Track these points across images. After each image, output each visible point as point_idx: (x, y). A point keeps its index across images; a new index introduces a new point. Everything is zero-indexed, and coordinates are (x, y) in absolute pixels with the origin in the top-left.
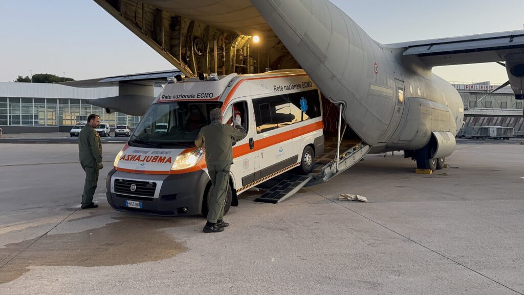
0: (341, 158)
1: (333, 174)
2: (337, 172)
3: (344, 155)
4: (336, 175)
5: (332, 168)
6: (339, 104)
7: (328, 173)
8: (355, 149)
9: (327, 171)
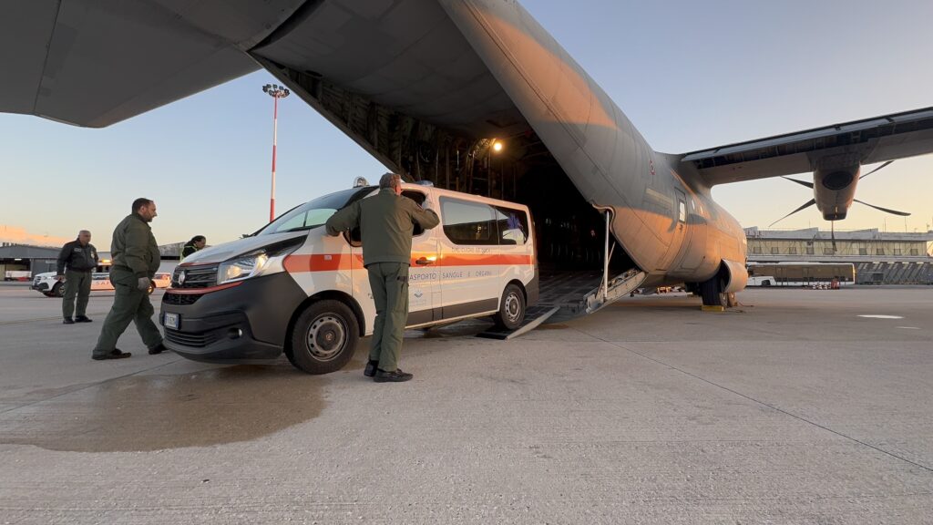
0: (609, 285)
1: (599, 305)
2: (605, 301)
3: (614, 281)
4: (603, 306)
5: (598, 296)
6: (606, 212)
7: (593, 303)
8: (627, 276)
9: (591, 298)
